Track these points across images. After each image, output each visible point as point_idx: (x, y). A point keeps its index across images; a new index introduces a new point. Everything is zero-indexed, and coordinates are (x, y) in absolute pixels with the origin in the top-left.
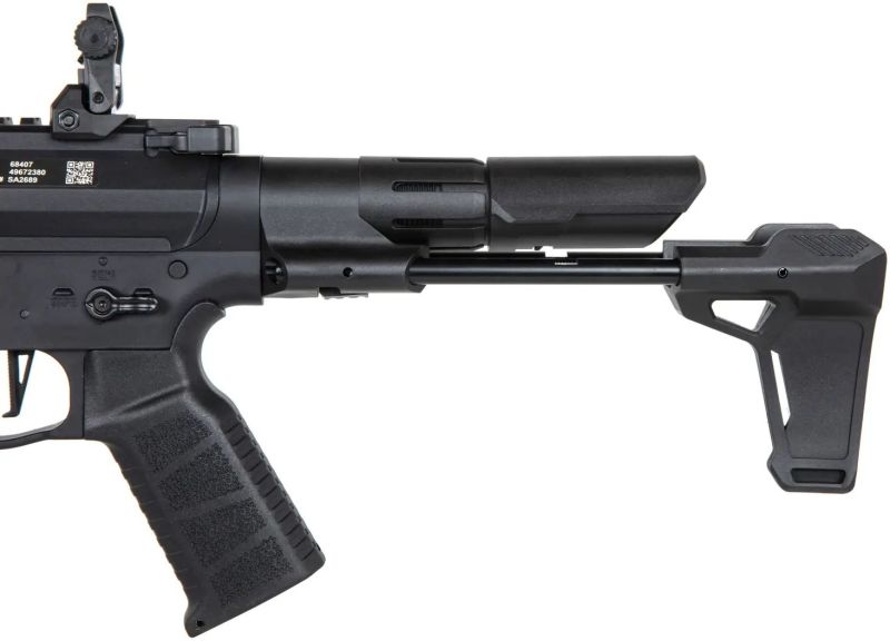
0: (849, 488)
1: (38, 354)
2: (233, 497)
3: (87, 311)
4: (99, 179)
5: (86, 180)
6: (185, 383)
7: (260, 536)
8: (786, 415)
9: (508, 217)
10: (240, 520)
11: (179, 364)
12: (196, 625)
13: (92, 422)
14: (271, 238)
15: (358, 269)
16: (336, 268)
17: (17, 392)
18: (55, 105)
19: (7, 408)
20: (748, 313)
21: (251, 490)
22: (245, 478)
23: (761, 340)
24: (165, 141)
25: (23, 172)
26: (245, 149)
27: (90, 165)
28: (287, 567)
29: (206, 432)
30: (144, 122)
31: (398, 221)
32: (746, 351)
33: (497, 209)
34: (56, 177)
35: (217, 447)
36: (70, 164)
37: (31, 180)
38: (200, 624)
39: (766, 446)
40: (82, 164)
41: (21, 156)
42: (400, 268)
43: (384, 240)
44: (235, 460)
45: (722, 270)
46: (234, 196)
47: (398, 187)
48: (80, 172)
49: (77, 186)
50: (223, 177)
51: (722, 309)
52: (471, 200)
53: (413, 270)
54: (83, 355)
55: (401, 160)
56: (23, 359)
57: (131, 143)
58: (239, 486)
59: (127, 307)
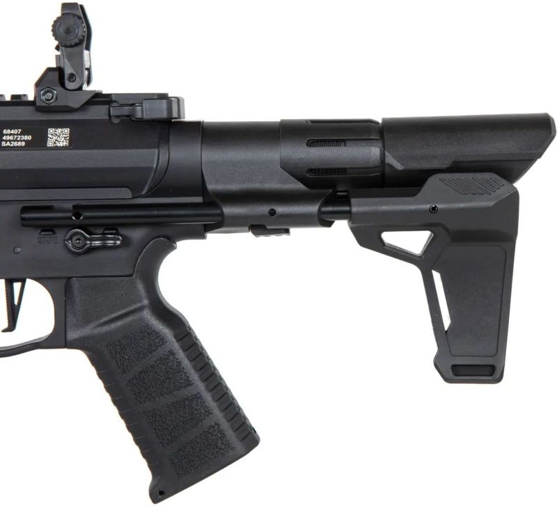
0: (499, 379)
1: (29, 282)
2: (186, 392)
3: (66, 246)
4: (74, 142)
5: (63, 143)
6: (146, 302)
7: (207, 423)
8: (447, 322)
9: (398, 166)
10: (191, 410)
11: (141, 287)
12: (158, 493)
13: (72, 335)
14: (211, 187)
15: (280, 209)
16: (263, 209)
17: (13, 312)
18: (38, 84)
19: (6, 325)
21: (200, 387)
22: (195, 377)
23: (425, 262)
24: (126, 111)
25: (14, 138)
26: (190, 115)
27: (67, 131)
28: (228, 445)
29: (163, 340)
30: (109, 96)
31: (311, 171)
32: (414, 273)
33: (390, 160)
34: (39, 141)
35: (172, 352)
36: (51, 131)
37: (19, 144)
38: (162, 494)
40: (58, 132)
41: (12, 125)
42: (313, 208)
43: (300, 186)
44: (186, 363)
46: (181, 154)
47: (311, 144)
48: (58, 137)
49: (57, 148)
50: (171, 138)
52: (370, 153)
53: (324, 209)
54: (64, 282)
55: (313, 122)
56: (17, 286)
57: (99, 112)
58: (189, 383)
59: (97, 243)
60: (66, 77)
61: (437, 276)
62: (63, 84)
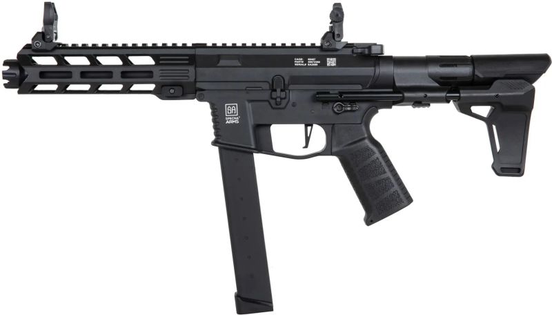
0: (522, 175)
1: (315, 126)
2: (383, 176)
3: (333, 110)
4: (339, 64)
5: (334, 64)
6: (366, 136)
7: (392, 190)
8: (498, 148)
9: (481, 76)
10: (385, 184)
11: (364, 128)
12: (369, 221)
13: (334, 150)
14: (397, 84)
15: (429, 95)
16: (421, 94)
17: (307, 139)
18: (323, 38)
19: (304, 145)
20: (484, 111)
21: (389, 174)
22: (387, 169)
23: (489, 121)
24: (359, 51)
25: (313, 62)
26: (386, 53)
27: (335, 59)
28: (401, 201)
29: (374, 153)
30: (353, 44)
31: (441, 78)
32: (483, 125)
33: (477, 73)
34: (324, 64)
35: (377, 158)
36: (328, 59)
37: (315, 65)
38: (372, 221)
39: (491, 160)
40: (331, 59)
41: (312, 56)
42: (443, 94)
43: (437, 85)
44: (383, 163)
45: (475, 95)
46: (385, 70)
47: (442, 66)
48: (331, 62)
49: (331, 67)
50: (380, 64)
51: (475, 109)
53: (448, 95)
54: (331, 126)
55: (441, 56)
56: (309, 128)
57: (348, 51)
58: (385, 172)
59: (348, 109)
60: (336, 36)
61: (494, 127)
62: (334, 39)
